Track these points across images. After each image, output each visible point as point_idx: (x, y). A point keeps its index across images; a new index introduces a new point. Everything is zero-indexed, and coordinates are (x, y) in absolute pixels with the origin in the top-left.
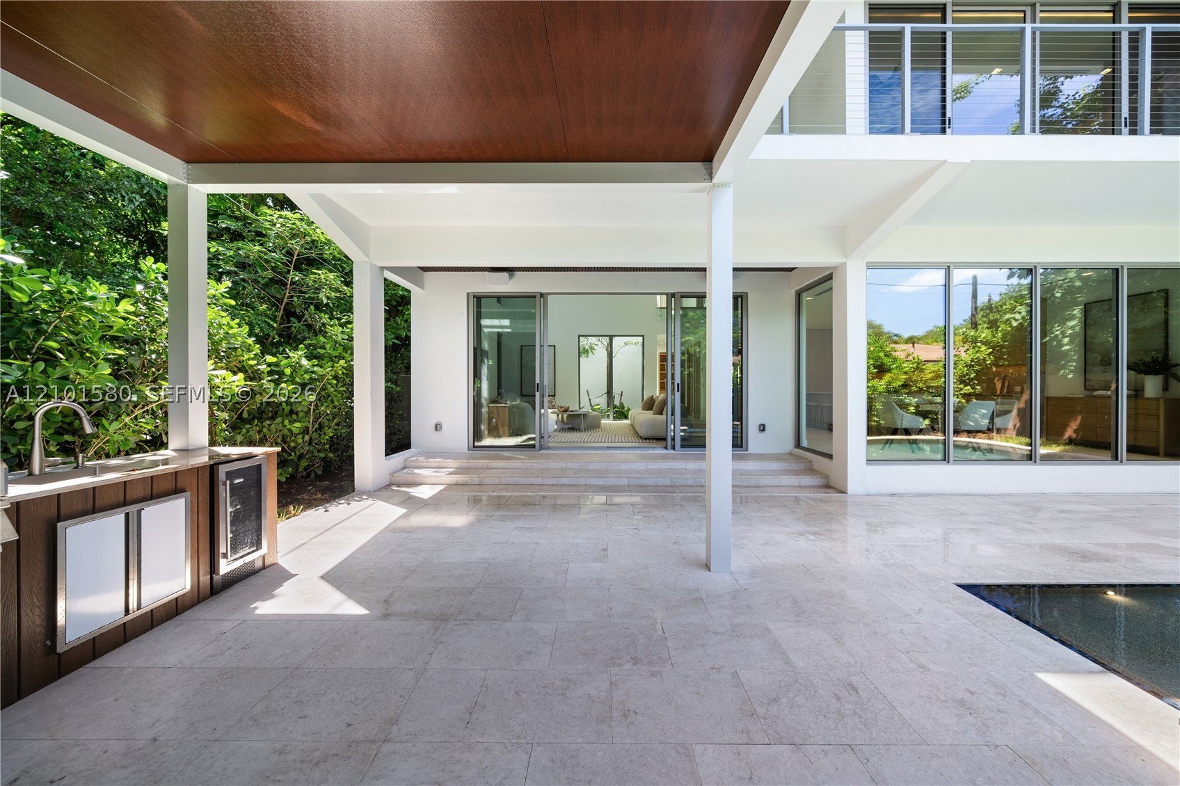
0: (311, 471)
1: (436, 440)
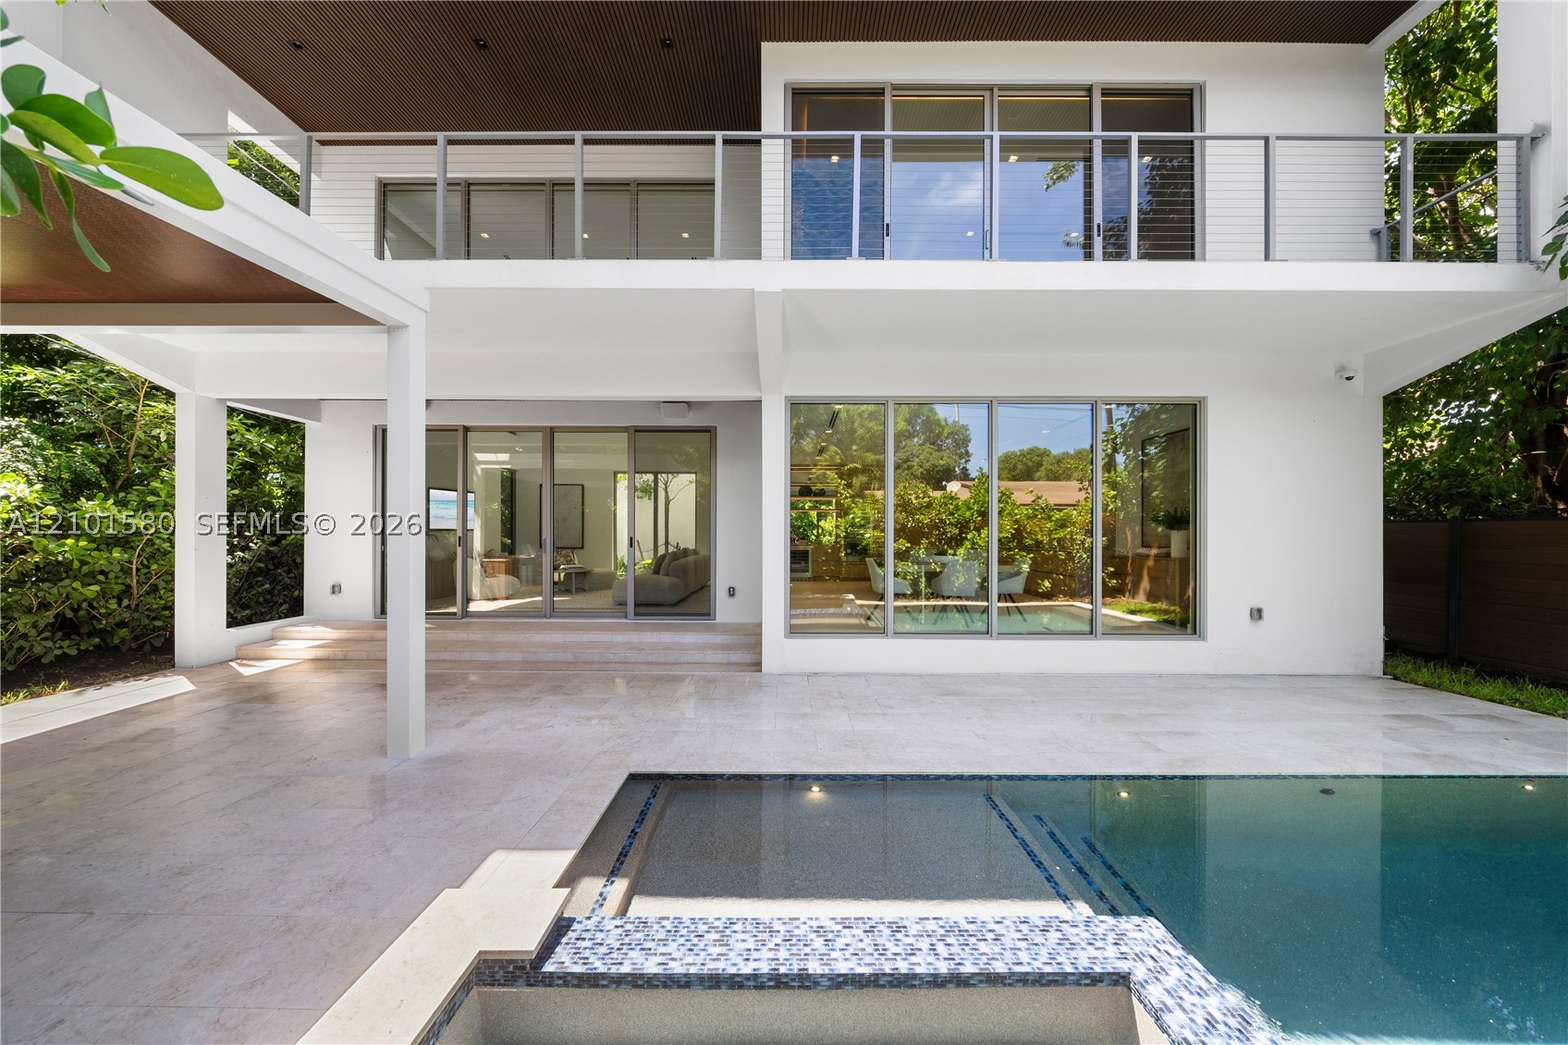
0: (145, 643)
1: (332, 605)
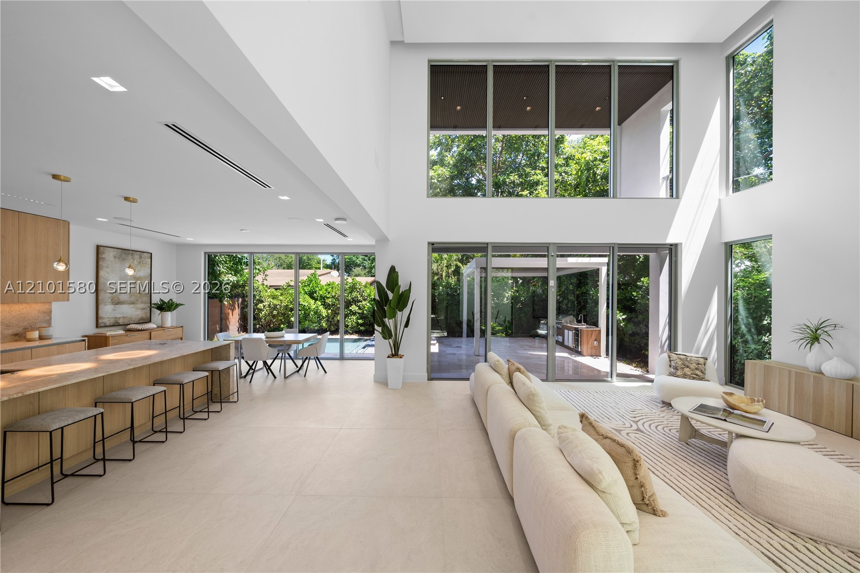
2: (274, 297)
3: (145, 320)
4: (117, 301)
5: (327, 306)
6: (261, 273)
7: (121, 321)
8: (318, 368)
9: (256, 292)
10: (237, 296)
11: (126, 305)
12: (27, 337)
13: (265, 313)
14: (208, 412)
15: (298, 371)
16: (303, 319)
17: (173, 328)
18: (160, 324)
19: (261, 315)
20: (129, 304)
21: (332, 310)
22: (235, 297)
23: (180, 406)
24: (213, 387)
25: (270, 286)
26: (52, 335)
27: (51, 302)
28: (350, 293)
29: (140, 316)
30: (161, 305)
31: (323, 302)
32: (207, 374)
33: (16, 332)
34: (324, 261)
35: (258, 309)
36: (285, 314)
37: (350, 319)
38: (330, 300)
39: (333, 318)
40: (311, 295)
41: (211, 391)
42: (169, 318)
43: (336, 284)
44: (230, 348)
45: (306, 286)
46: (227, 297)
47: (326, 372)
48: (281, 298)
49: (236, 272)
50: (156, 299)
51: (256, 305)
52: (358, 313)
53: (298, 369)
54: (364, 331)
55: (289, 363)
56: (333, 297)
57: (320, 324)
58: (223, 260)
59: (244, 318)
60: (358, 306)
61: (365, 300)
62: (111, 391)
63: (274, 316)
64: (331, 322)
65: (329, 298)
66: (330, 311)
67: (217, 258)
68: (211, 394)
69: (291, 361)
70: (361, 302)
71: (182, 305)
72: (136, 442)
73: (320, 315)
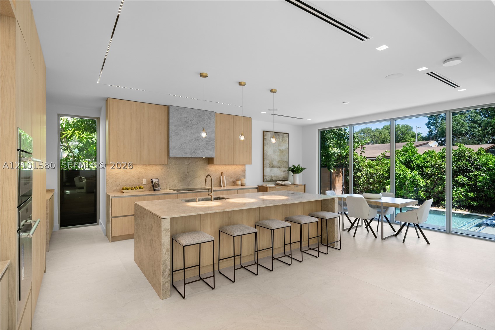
2: (371, 167)
3: (285, 179)
4: (272, 166)
5: (425, 176)
6: (359, 146)
7: (274, 179)
8: (419, 237)
9: (356, 162)
10: (342, 166)
11: (276, 168)
12: (237, 184)
13: (363, 180)
14: (318, 251)
15: (396, 235)
16: (399, 187)
17: (299, 185)
18: (293, 183)
19: (359, 182)
20: (278, 168)
21: (431, 180)
22: (340, 167)
23: (300, 241)
24: (323, 232)
25: (367, 158)
26: (245, 184)
27: (245, 165)
28: (455, 161)
29: (283, 176)
30: (294, 169)
31: (420, 171)
32: (317, 220)
33: (233, 181)
34: (418, 135)
35: (357, 177)
36: (381, 182)
37: (456, 191)
38: (429, 169)
39: (432, 189)
40: (407, 164)
41: (321, 236)
42: (298, 178)
43: (437, 153)
44: (334, 202)
45: (402, 156)
46: (333, 166)
47: (428, 243)
48: (377, 167)
49: (340, 146)
50: (291, 166)
51: (356, 173)
52: (468, 185)
53: (395, 233)
54: (477, 206)
55: (386, 226)
56: (433, 166)
57: (417, 194)
58: (331, 137)
59: (346, 183)
60: (467, 177)
61: (478, 169)
62: (263, 220)
63: (371, 184)
64: (430, 192)
65: (428, 167)
66: (428, 181)
67: (327, 135)
68: (321, 237)
69: (388, 225)
70: (472, 172)
71: (305, 169)
72: (275, 259)
73: (417, 184)
